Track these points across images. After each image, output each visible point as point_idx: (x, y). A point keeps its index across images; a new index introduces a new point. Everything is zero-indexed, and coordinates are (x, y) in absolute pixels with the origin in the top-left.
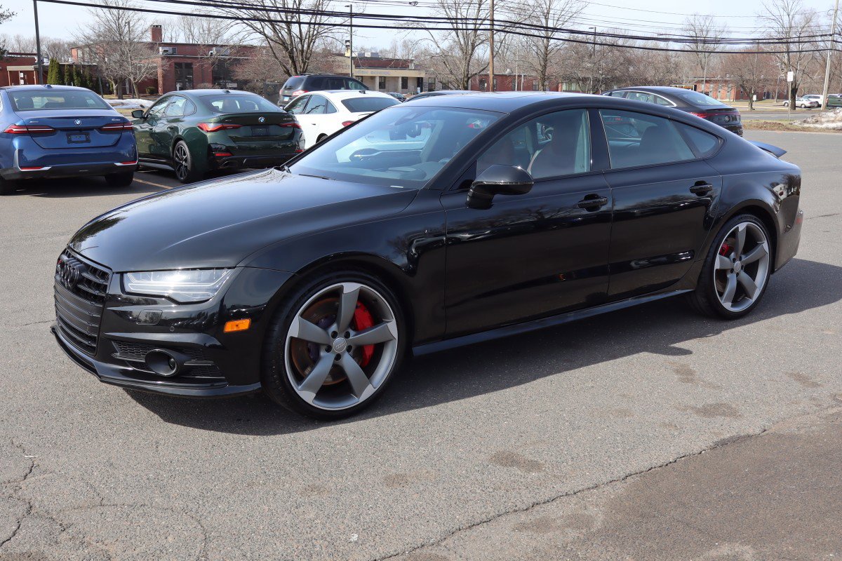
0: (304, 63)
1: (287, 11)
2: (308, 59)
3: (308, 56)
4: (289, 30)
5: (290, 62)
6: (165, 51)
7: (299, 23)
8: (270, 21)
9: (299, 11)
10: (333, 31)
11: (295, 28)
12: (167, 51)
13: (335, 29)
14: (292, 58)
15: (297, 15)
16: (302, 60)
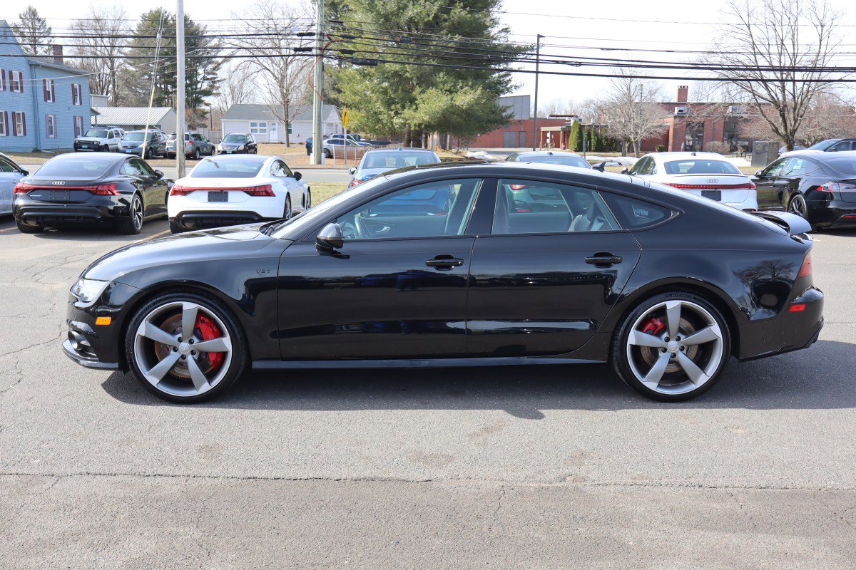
0: (796, 121)
1: (782, 70)
2: (801, 116)
3: (801, 112)
4: (783, 88)
5: (781, 119)
6: (680, 111)
7: (794, 81)
8: (764, 81)
9: (794, 69)
10: (832, 86)
11: (789, 86)
12: (682, 111)
13: (834, 85)
14: (783, 116)
15: (792, 73)
16: (794, 118)
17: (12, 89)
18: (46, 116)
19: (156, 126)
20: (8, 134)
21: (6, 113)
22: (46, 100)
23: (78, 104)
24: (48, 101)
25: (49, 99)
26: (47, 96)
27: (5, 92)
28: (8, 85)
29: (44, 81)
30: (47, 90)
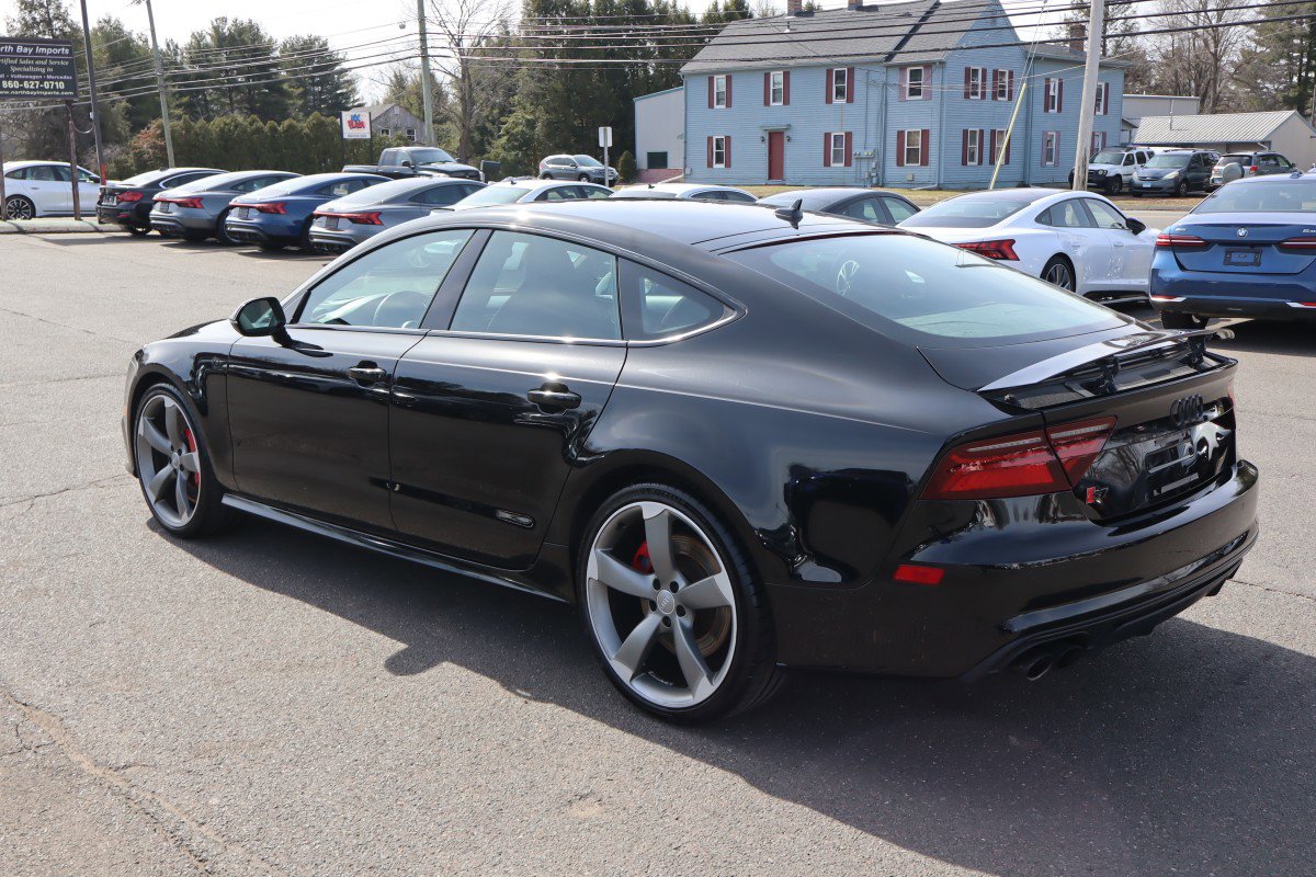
17: (994, 97)
18: (1045, 133)
19: (1263, 143)
20: (980, 162)
21: (982, 132)
22: (1046, 110)
23: (1101, 113)
24: (1051, 111)
25: (1053, 108)
26: (1048, 103)
27: (984, 102)
28: (989, 91)
29: (1048, 80)
30: (1051, 93)
